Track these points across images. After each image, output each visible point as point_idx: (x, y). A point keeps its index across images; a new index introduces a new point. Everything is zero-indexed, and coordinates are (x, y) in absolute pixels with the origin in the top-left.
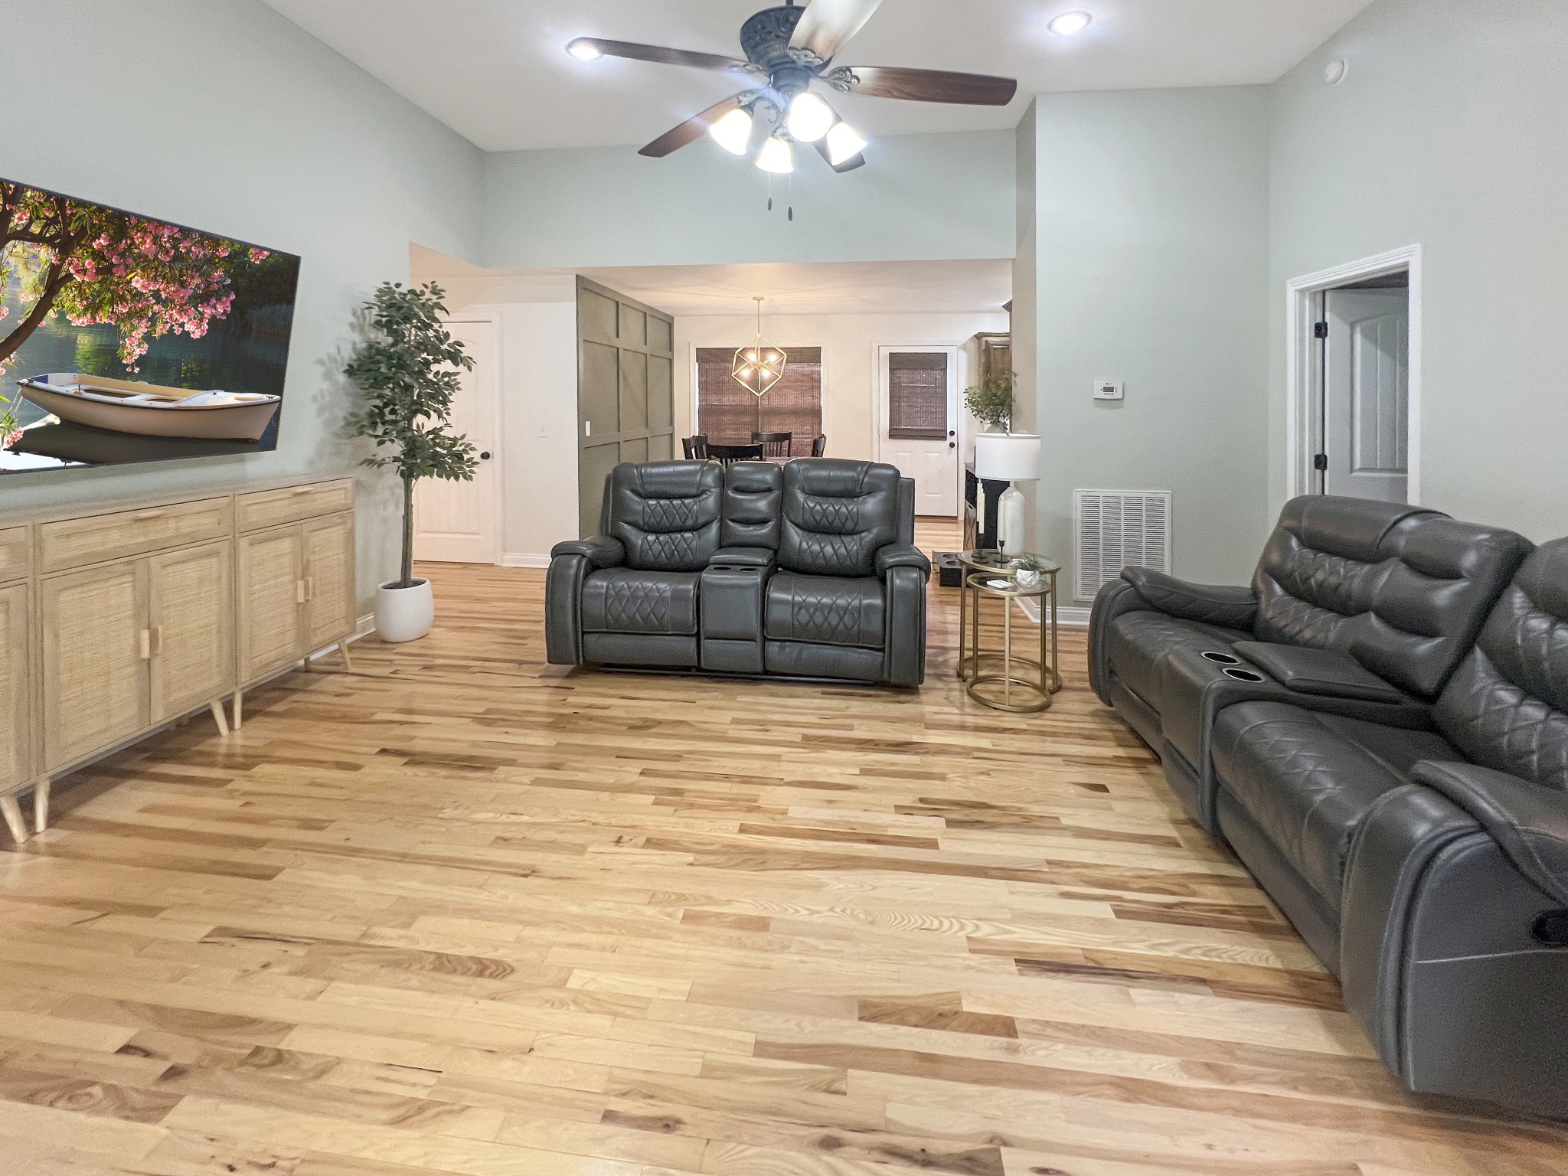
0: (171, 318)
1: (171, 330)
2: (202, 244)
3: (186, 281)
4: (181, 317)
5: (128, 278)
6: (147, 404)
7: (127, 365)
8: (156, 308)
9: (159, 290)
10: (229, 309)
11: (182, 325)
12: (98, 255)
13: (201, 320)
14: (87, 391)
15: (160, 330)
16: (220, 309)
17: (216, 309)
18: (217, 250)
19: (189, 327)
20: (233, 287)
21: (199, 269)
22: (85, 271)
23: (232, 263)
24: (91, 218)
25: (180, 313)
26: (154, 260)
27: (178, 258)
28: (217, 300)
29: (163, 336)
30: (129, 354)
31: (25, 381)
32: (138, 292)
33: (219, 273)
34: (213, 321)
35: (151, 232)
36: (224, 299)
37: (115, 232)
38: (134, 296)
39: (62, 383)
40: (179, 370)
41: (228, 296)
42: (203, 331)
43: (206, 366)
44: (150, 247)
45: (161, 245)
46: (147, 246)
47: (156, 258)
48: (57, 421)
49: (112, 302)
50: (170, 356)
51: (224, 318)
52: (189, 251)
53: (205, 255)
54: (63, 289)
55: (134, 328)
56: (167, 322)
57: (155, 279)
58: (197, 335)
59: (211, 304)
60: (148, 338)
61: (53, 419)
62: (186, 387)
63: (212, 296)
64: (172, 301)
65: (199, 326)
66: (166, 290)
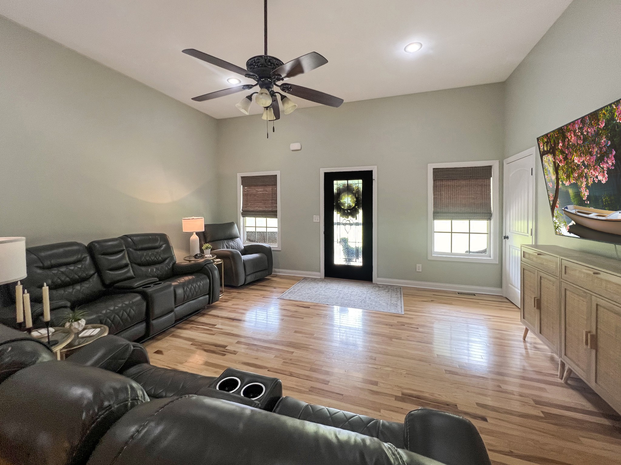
0: (592, 175)
1: (594, 181)
2: (592, 125)
3: (591, 151)
4: (595, 173)
5: (573, 158)
6: (596, 217)
7: (585, 201)
8: (585, 170)
9: (584, 161)
10: (614, 162)
11: (597, 177)
12: (562, 152)
13: (604, 172)
14: (578, 212)
15: (590, 182)
16: (610, 162)
17: (608, 164)
18: (599, 125)
19: (600, 178)
20: (613, 146)
21: (594, 141)
22: (560, 161)
23: (608, 129)
24: (554, 135)
25: (594, 170)
26: (577, 145)
27: (585, 139)
28: (607, 158)
29: (592, 184)
30: (584, 195)
31: (563, 209)
32: (578, 164)
33: (604, 140)
34: (609, 171)
35: (572, 130)
36: (610, 156)
37: (562, 138)
38: (577, 167)
39: (572, 209)
40: (602, 201)
41: (612, 153)
42: (606, 178)
43: (613, 198)
44: (574, 139)
45: (577, 135)
46: (573, 138)
47: (578, 144)
48: (575, 224)
49: (572, 173)
50: (597, 194)
51: (613, 168)
52: (588, 132)
53: (595, 131)
54: (559, 171)
55: (582, 183)
56: (591, 177)
57: (581, 156)
58: (604, 182)
59: (605, 161)
60: (587, 187)
61: (573, 222)
62: (607, 209)
63: (604, 156)
64: (590, 165)
65: (604, 176)
66: (586, 159)
